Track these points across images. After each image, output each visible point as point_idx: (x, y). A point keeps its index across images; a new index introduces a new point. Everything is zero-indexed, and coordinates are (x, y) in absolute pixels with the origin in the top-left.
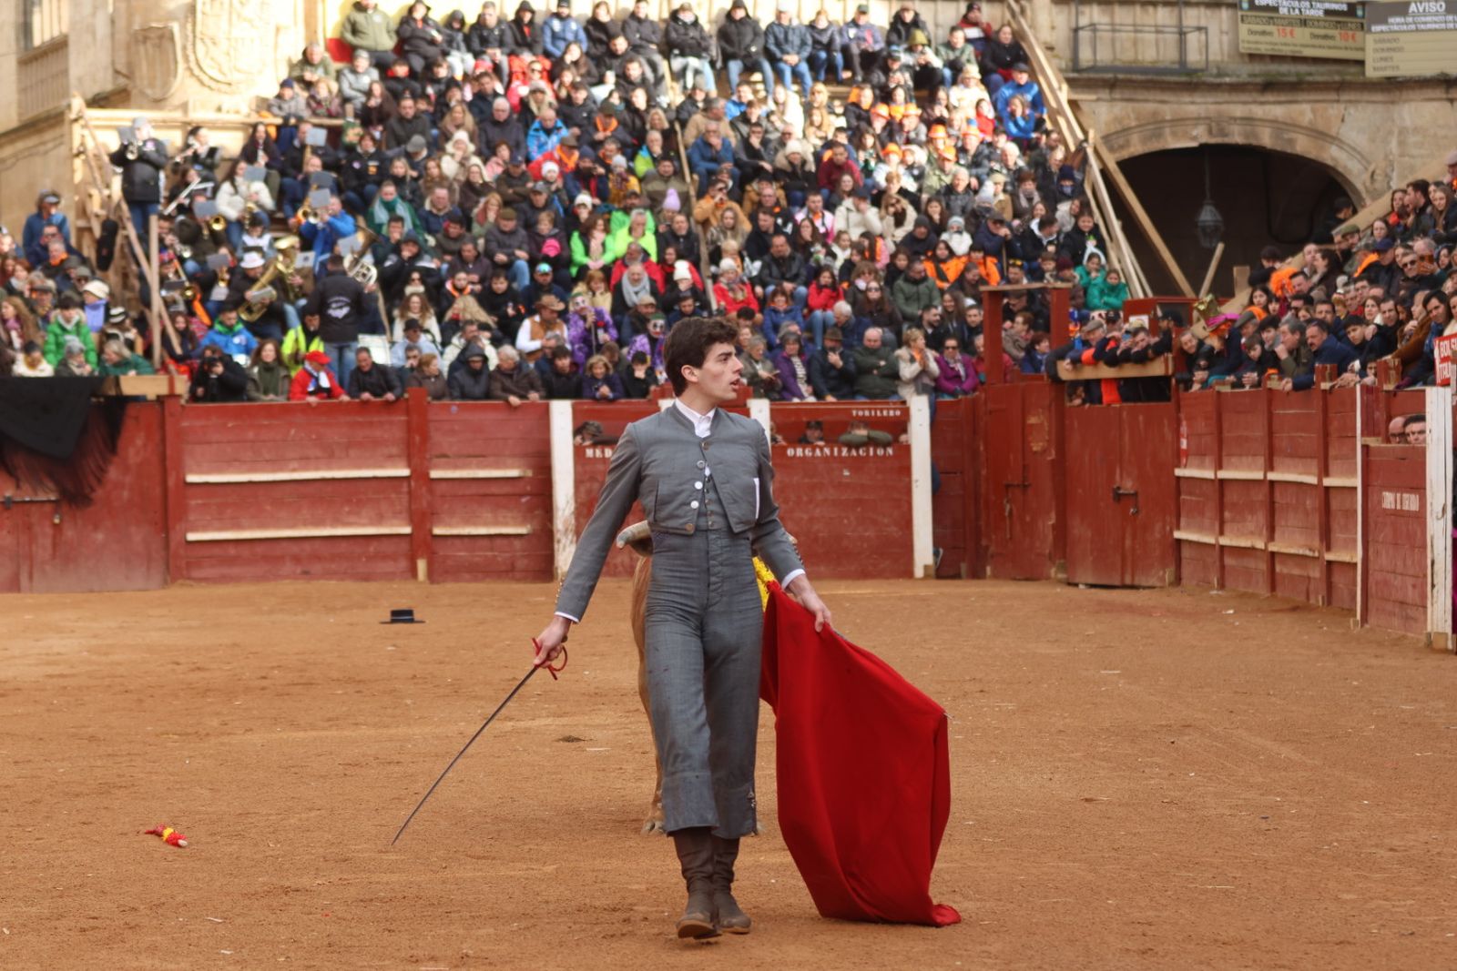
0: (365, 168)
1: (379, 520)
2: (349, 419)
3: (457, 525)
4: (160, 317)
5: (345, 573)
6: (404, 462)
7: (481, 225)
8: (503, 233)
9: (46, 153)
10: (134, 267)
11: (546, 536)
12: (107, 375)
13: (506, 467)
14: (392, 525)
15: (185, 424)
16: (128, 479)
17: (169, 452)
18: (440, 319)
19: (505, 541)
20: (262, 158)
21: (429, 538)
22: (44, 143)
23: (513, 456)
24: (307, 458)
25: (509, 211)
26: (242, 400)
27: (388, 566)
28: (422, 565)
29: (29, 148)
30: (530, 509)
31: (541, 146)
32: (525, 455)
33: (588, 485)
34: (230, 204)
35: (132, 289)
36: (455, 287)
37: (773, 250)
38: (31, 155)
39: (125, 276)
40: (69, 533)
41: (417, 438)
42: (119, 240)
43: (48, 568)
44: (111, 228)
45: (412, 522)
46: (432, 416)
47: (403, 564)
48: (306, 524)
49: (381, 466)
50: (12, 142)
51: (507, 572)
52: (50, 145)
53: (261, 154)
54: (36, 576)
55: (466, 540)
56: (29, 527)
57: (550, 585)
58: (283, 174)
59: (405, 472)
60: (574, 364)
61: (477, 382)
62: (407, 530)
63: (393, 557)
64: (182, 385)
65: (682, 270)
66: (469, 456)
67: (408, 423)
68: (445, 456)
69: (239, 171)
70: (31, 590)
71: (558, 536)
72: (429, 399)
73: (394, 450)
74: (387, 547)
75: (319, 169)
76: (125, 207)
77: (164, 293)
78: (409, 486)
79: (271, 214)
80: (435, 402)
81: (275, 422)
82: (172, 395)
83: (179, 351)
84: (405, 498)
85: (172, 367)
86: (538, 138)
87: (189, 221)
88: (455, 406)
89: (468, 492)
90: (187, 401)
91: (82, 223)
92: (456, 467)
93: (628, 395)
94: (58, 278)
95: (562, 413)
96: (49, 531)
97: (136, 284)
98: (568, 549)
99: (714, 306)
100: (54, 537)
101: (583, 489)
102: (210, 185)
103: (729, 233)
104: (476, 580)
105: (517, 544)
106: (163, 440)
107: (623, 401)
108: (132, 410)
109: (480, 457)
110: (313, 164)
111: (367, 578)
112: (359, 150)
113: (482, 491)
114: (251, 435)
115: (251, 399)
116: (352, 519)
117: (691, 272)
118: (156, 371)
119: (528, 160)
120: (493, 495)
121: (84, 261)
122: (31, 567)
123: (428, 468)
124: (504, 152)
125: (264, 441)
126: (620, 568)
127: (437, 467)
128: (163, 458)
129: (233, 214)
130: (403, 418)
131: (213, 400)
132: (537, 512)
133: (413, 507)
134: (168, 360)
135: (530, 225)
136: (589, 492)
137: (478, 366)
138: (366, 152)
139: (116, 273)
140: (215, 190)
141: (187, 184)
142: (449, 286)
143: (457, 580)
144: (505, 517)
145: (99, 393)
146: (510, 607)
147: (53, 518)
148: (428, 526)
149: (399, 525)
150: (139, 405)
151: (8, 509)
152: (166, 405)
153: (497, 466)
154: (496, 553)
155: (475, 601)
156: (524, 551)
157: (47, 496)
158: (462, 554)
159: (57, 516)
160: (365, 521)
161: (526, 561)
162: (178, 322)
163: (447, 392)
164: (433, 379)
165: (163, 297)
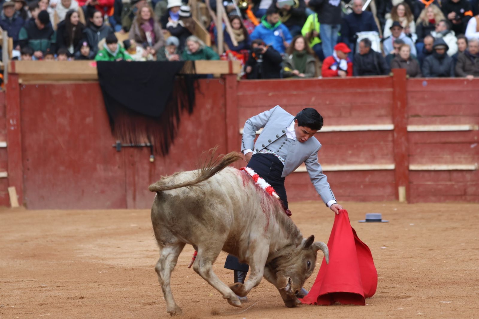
1: (372, 159)
4: (223, 21)
5: (349, 196)
6: (390, 120)
13: (459, 123)
14: (381, 163)
15: (240, 94)
16: (200, 131)
17: (228, 113)
18: (415, 20)
19: (460, 174)
21: (407, 172)
23: (466, 115)
26: (279, 77)
27: (378, 192)
28: (402, 191)
30: (477, 153)
32: (474, 115)
40: (160, 167)
43: (146, 192)
45: (395, 161)
46: (409, 88)
47: (389, 190)
49: (374, 123)
54: (138, 197)
55: (433, 173)
56: (133, 164)
59: (390, 127)
61: (441, 63)
62: (392, 167)
63: (383, 185)
64: (239, 68)
66: (435, 116)
67: (394, 93)
68: (417, 116)
70: (135, 207)
72: (408, 76)
73: (383, 112)
74: (377, 178)
77: (226, 3)
78: (393, 136)
80: (412, 79)
81: (302, 92)
82: (231, 74)
83: (235, 44)
84: (390, 145)
85: (231, 55)
88: (425, 82)
89: (433, 140)
90: (242, 78)
92: (425, 123)
96: (147, 167)
100: (150, 171)
104: (439, 201)
105: (468, 176)
106: (225, 105)
108: (203, 83)
109: (442, 117)
111: (364, 199)
113: (443, 140)
116: (354, 159)
118: (220, 58)
120: (452, 143)
122: (135, 191)
123: (407, 124)
125: (293, 105)
127: (412, 123)
128: (225, 117)
130: (390, 90)
131: (259, 77)
133: (396, 151)
134: (228, 49)
137: (442, 52)
143: (426, 201)
144: (460, 158)
145: (181, 72)
146: (464, 220)
147: (149, 158)
148: (406, 164)
149: (386, 163)
150: (207, 80)
151: (119, 151)
152: (227, 81)
153: (454, 123)
154: (453, 183)
155: (439, 215)
156: (473, 181)
157: (145, 143)
158: (429, 183)
159: (152, 156)
160: (362, 160)
161: (474, 189)
162: (235, 23)
163: (419, 70)
164: (408, 63)
165: (226, 8)
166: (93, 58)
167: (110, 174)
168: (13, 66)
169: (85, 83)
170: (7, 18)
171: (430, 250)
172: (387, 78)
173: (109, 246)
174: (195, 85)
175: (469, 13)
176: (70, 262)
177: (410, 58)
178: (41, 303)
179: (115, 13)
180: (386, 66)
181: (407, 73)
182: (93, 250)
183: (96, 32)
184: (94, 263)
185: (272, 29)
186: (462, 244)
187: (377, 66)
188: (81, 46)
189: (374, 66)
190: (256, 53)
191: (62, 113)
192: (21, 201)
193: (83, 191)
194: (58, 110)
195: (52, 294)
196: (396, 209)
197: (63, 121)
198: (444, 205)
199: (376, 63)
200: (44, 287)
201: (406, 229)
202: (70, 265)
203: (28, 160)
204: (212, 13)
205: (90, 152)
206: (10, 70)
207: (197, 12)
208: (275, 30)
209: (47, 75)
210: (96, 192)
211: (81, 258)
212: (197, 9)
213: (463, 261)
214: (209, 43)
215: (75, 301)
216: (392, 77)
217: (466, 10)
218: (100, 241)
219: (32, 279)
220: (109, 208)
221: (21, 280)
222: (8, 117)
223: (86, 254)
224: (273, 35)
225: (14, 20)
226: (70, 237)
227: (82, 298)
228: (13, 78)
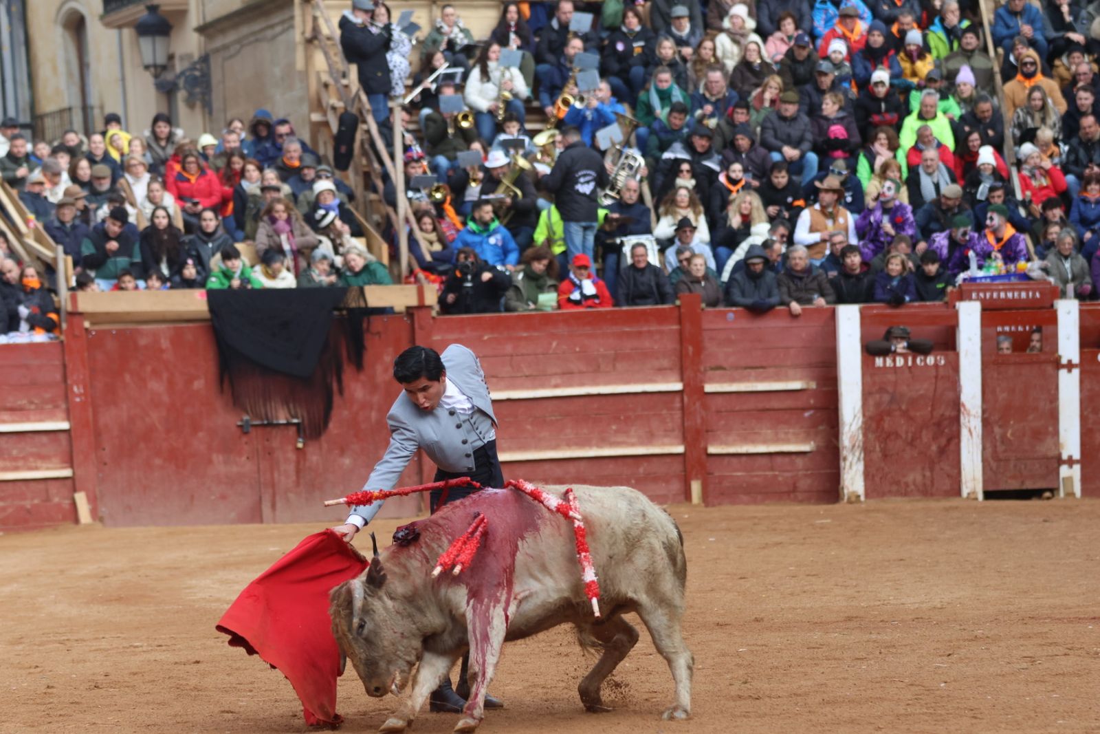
0: (629, 50)
1: (650, 438)
2: (616, 329)
3: (733, 444)
4: (407, 221)
6: (676, 376)
7: (757, 111)
8: (783, 119)
9: (274, 37)
10: (376, 165)
11: (831, 455)
12: (349, 285)
13: (787, 378)
14: (664, 444)
15: (437, 338)
16: (376, 399)
19: (787, 459)
20: (514, 41)
21: (704, 457)
22: (272, 27)
23: (795, 366)
24: (572, 373)
25: (792, 95)
26: (498, 311)
28: (696, 487)
29: (253, 33)
30: (814, 425)
31: (828, 21)
32: (810, 366)
33: (877, 396)
34: (481, 93)
35: (375, 190)
36: (729, 179)
37: (1081, 133)
38: (257, 40)
39: (367, 176)
40: (314, 457)
41: (691, 349)
42: (359, 136)
43: (291, 496)
44: (350, 122)
45: (685, 440)
46: (706, 325)
47: (676, 486)
48: (569, 444)
49: (650, 380)
50: (236, 26)
51: (788, 493)
52: (278, 29)
53: (513, 36)
54: (279, 505)
55: (744, 459)
56: (270, 452)
57: (836, 506)
58: (539, 59)
59: (678, 386)
60: (864, 263)
61: (757, 287)
62: (680, 449)
63: (666, 479)
64: (432, 294)
65: (987, 156)
66: (746, 368)
67: (681, 332)
68: (719, 368)
69: (492, 55)
70: (274, 521)
71: (844, 453)
72: (703, 305)
73: (665, 363)
74: (657, 468)
75: (581, 52)
76: (364, 97)
77: (410, 194)
78: (682, 401)
79: (528, 101)
80: (711, 310)
81: (536, 334)
82: (422, 307)
83: (428, 258)
84: (678, 414)
85: (421, 275)
86: (826, 11)
87: (436, 116)
88: (731, 314)
89: (745, 407)
90: (438, 313)
91: (316, 117)
92: (733, 380)
93: (922, 299)
94: (292, 179)
95: (849, 318)
96: (292, 456)
97: (380, 184)
98: (854, 468)
99: (1019, 196)
100: (298, 463)
101: (871, 402)
102: (460, 70)
103: (1038, 116)
104: (755, 502)
105: (800, 462)
107: (916, 304)
108: (377, 323)
109: (759, 369)
110: (576, 45)
112: (624, 29)
113: (760, 406)
114: (509, 348)
115: (508, 309)
116: (620, 438)
117: (996, 159)
118: (404, 281)
119: (813, 36)
120: (774, 410)
121: (319, 160)
122: (274, 496)
123: (703, 382)
124: (789, 25)
125: (522, 355)
126: (912, 487)
127: (712, 380)
129: (484, 104)
130: (675, 327)
131: (467, 311)
132: (821, 428)
133: (686, 424)
134: (416, 268)
135: (814, 110)
136: (878, 405)
137: (759, 268)
138: (631, 30)
139: (356, 173)
140: (465, 76)
141: (433, 70)
142: (722, 178)
143: (733, 503)
144: (786, 433)
145: (342, 305)
146: (794, 531)
147: (296, 442)
148: (702, 445)
149: (671, 444)
150: (385, 318)
151: (246, 433)
152: (416, 317)
153: (778, 378)
154: (777, 473)
155: (755, 524)
156: (807, 470)
157: (287, 419)
158: (739, 474)
159: (301, 440)
160: (634, 440)
161: (809, 481)
162: (425, 224)
163: (721, 295)
164: (703, 284)
165: (410, 199)
166: (202, 285)
167: (235, 469)
168: (74, 300)
169: (191, 325)
170: (63, 223)
171: (741, 578)
172: (670, 308)
173: (237, 583)
174: (365, 325)
175: (800, 203)
176: (176, 607)
177: (706, 277)
178: (134, 670)
179: (235, 211)
180: (668, 289)
181: (702, 301)
182: (212, 588)
183: (206, 243)
184: (213, 608)
185: (485, 234)
186: (791, 568)
187: (655, 289)
188: (183, 265)
189: (651, 287)
190: (461, 272)
191: (156, 373)
192: (94, 513)
193: (192, 497)
194: (149, 368)
195: (152, 656)
196: (686, 516)
197: (157, 386)
198: (761, 507)
199: (653, 284)
200: (137, 647)
201: (704, 547)
202: (177, 612)
203: (104, 449)
204: (390, 210)
205: (201, 434)
206: (69, 308)
207: (366, 207)
208: (489, 236)
209: (128, 313)
210: (213, 497)
211: (194, 601)
212: (365, 202)
213: (792, 594)
214: (386, 260)
215: (188, 667)
216: (679, 307)
217: (795, 199)
218: (221, 574)
219: (118, 635)
220: (233, 522)
221: (101, 636)
222: (69, 382)
223: (200, 595)
224: (487, 243)
225: (74, 227)
226: (176, 568)
227: (198, 662)
228: (76, 319)
